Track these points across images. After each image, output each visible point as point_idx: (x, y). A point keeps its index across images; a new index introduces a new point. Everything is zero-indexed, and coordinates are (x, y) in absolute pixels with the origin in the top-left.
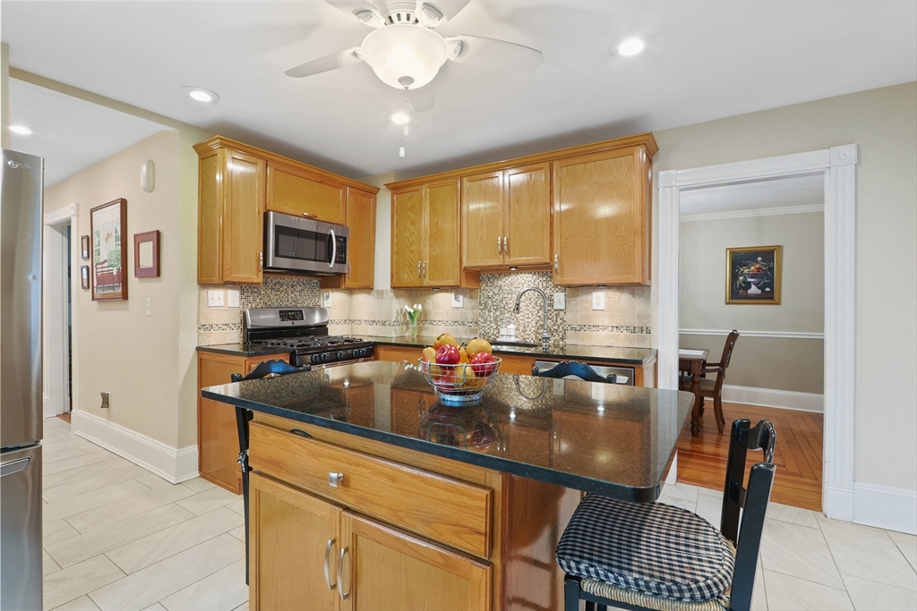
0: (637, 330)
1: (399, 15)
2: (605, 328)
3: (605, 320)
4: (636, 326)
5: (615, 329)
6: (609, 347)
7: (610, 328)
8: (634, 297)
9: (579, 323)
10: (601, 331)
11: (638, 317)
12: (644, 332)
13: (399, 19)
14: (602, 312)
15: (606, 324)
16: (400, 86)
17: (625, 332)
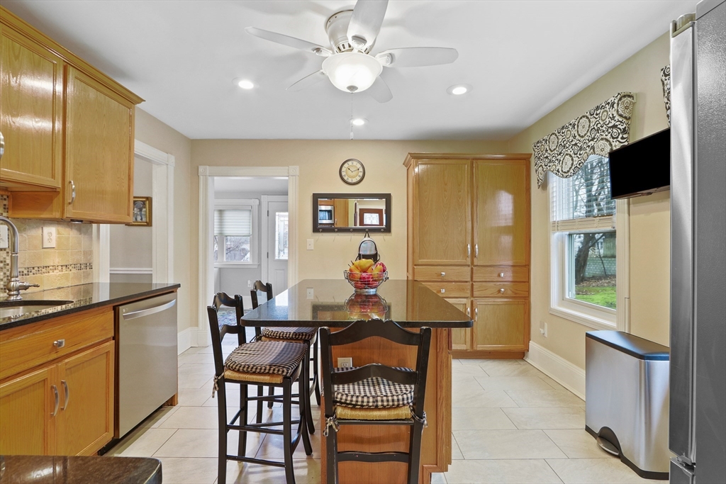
0: (82, 266)
1: (343, 45)
2: (55, 268)
3: (55, 260)
4: (82, 262)
5: (64, 268)
6: (59, 288)
7: (60, 268)
8: (81, 234)
9: (26, 266)
10: (51, 273)
11: (84, 254)
12: (88, 268)
13: (344, 48)
14: (52, 250)
15: (56, 264)
16: (349, 91)
17: (74, 271)
